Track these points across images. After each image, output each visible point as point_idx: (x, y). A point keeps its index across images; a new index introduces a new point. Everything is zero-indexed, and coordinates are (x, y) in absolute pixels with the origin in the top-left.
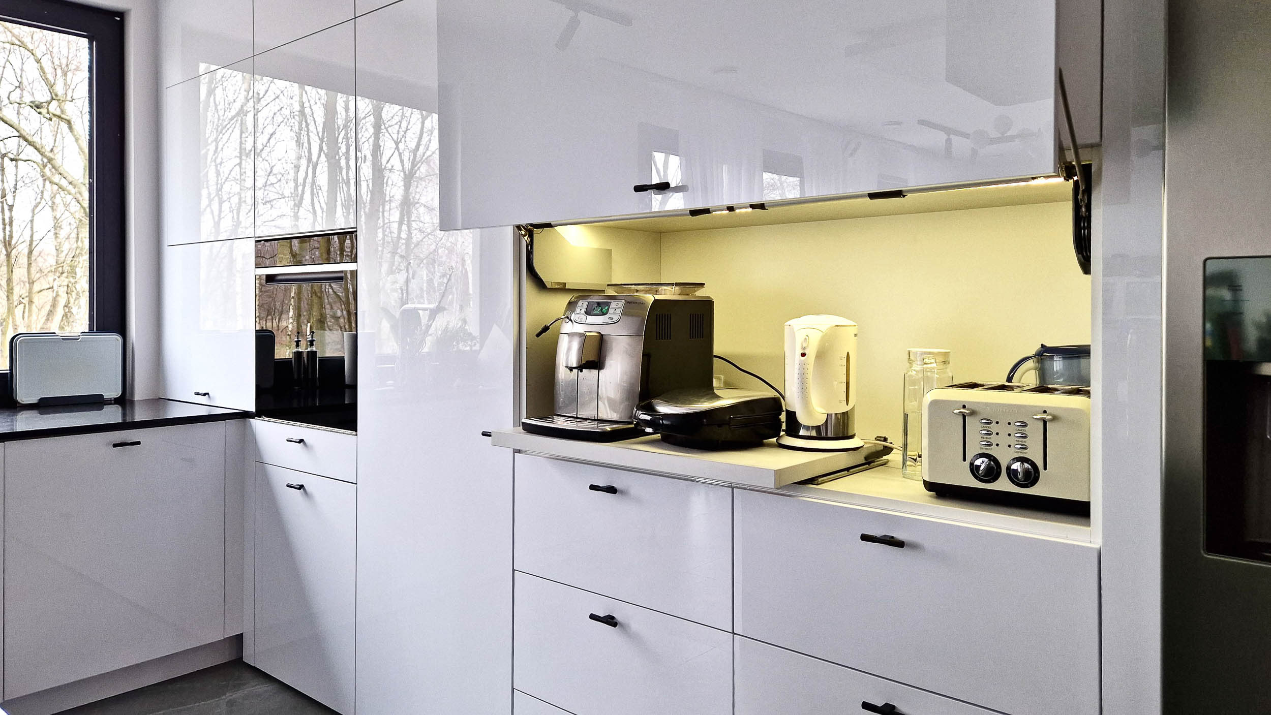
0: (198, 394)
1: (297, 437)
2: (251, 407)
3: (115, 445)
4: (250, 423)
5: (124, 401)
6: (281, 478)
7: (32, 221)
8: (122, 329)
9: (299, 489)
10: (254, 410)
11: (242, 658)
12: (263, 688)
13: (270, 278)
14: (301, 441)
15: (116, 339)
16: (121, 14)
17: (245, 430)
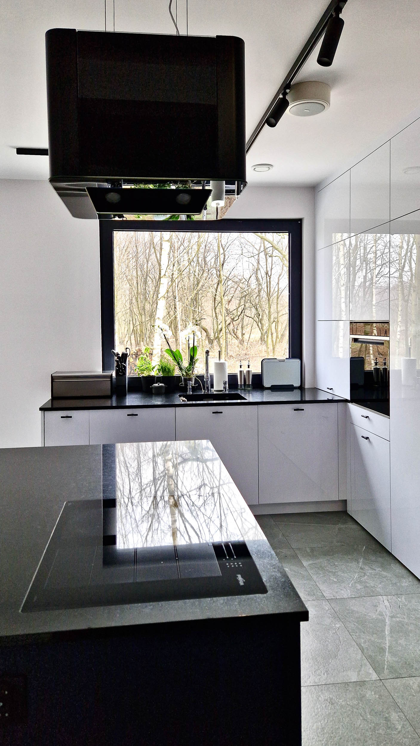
0: (328, 388)
1: (366, 415)
2: (349, 398)
3: (295, 410)
4: (348, 406)
5: (301, 388)
6: (361, 432)
7: (278, 283)
8: (300, 357)
9: (367, 439)
11: (347, 511)
12: (354, 526)
13: (356, 340)
14: (367, 417)
15: (298, 361)
16: (301, 220)
17: (346, 408)
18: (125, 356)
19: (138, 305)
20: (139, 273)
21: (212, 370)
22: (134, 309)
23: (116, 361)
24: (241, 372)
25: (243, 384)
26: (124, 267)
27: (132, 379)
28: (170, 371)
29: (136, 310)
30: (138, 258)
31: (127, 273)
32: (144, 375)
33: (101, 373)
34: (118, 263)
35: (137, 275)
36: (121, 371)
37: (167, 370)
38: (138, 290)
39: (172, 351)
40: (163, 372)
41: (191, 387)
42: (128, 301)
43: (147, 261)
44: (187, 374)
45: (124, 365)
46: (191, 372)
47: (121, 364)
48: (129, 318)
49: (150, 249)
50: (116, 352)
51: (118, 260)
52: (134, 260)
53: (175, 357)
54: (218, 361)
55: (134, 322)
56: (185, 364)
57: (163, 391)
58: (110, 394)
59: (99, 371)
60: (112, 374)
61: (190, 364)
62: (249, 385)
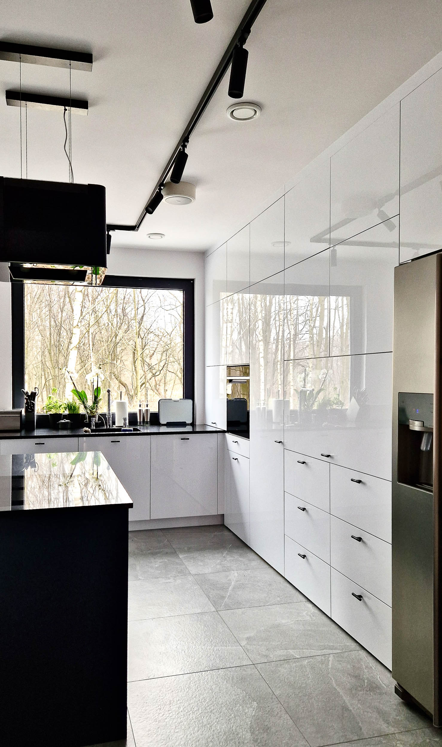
0: (212, 423)
1: (236, 441)
3: (182, 439)
4: (225, 435)
5: (193, 424)
6: (233, 455)
8: (193, 399)
10: (226, 430)
11: (224, 523)
13: (230, 381)
15: (190, 401)
16: (193, 280)
17: (224, 437)
18: (33, 395)
19: (51, 357)
20: (53, 323)
21: (114, 409)
22: (47, 362)
23: (25, 399)
24: (140, 410)
25: (142, 421)
26: (36, 317)
27: (40, 417)
28: (76, 409)
29: (48, 364)
30: (51, 307)
31: (40, 323)
32: (51, 413)
33: (12, 410)
34: (29, 312)
35: (50, 326)
36: (30, 408)
37: (73, 408)
38: (51, 342)
39: (77, 391)
40: (69, 410)
41: (94, 423)
42: (40, 353)
43: (62, 311)
44: (91, 412)
45: (33, 402)
46: (94, 410)
47: (30, 401)
48: (40, 372)
49: (64, 298)
50: (25, 391)
51: (29, 308)
52: (47, 309)
53: (80, 397)
54: (119, 401)
55: (47, 376)
56: (90, 403)
57: (69, 426)
58: (19, 429)
59: (10, 408)
60: (21, 411)
61: (94, 403)
62: (147, 422)
